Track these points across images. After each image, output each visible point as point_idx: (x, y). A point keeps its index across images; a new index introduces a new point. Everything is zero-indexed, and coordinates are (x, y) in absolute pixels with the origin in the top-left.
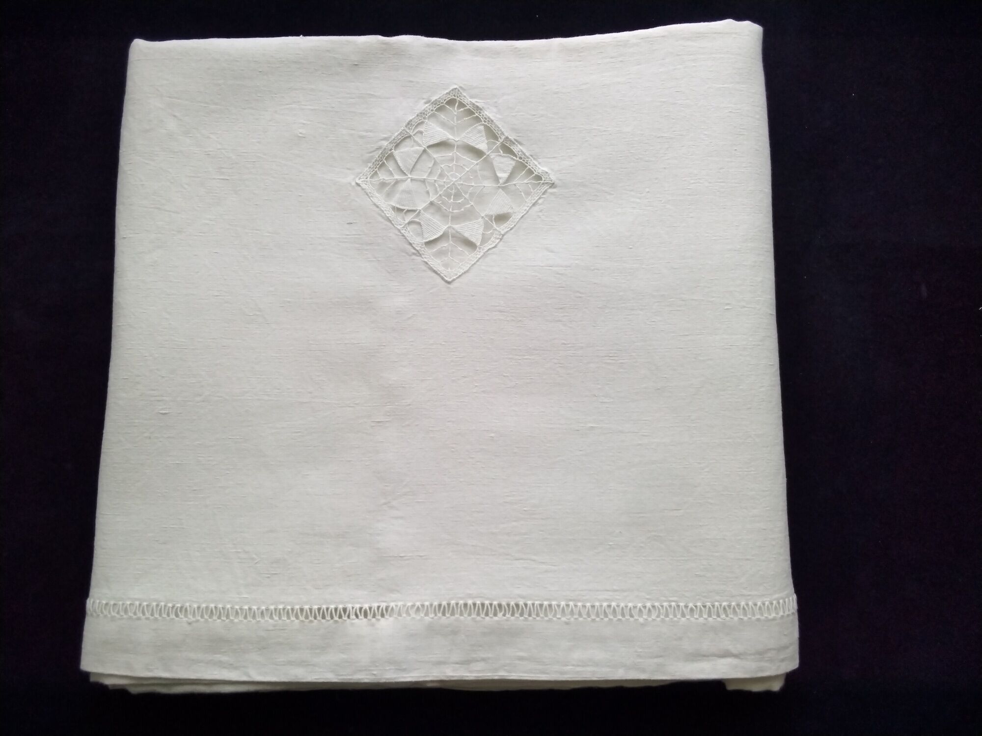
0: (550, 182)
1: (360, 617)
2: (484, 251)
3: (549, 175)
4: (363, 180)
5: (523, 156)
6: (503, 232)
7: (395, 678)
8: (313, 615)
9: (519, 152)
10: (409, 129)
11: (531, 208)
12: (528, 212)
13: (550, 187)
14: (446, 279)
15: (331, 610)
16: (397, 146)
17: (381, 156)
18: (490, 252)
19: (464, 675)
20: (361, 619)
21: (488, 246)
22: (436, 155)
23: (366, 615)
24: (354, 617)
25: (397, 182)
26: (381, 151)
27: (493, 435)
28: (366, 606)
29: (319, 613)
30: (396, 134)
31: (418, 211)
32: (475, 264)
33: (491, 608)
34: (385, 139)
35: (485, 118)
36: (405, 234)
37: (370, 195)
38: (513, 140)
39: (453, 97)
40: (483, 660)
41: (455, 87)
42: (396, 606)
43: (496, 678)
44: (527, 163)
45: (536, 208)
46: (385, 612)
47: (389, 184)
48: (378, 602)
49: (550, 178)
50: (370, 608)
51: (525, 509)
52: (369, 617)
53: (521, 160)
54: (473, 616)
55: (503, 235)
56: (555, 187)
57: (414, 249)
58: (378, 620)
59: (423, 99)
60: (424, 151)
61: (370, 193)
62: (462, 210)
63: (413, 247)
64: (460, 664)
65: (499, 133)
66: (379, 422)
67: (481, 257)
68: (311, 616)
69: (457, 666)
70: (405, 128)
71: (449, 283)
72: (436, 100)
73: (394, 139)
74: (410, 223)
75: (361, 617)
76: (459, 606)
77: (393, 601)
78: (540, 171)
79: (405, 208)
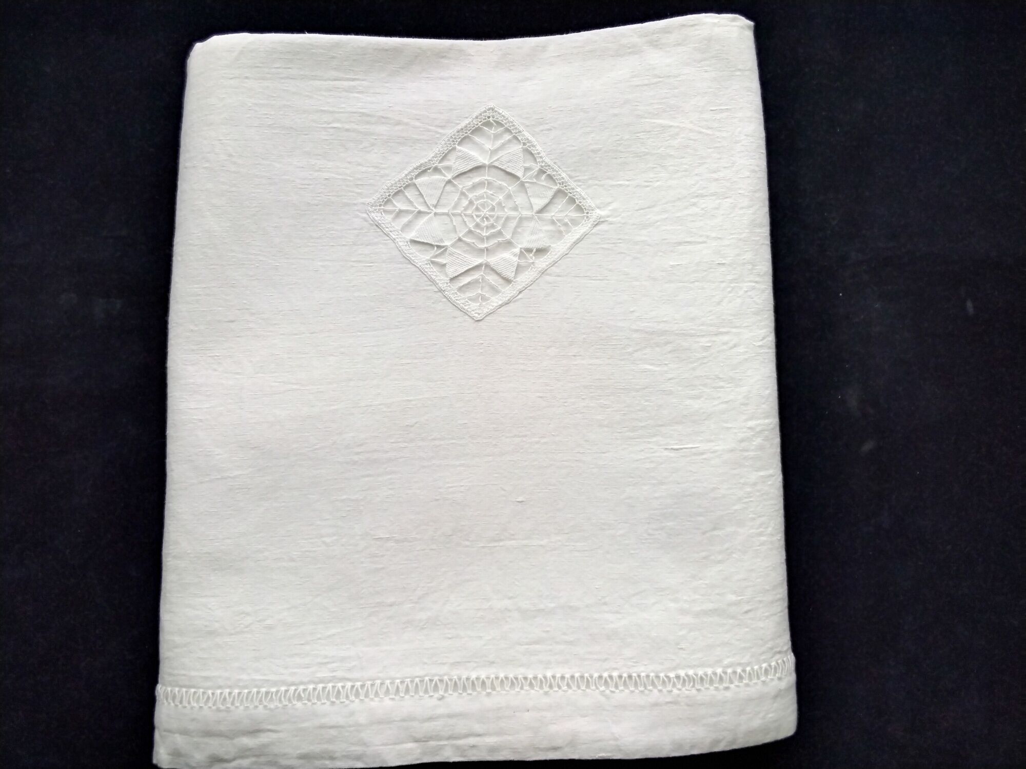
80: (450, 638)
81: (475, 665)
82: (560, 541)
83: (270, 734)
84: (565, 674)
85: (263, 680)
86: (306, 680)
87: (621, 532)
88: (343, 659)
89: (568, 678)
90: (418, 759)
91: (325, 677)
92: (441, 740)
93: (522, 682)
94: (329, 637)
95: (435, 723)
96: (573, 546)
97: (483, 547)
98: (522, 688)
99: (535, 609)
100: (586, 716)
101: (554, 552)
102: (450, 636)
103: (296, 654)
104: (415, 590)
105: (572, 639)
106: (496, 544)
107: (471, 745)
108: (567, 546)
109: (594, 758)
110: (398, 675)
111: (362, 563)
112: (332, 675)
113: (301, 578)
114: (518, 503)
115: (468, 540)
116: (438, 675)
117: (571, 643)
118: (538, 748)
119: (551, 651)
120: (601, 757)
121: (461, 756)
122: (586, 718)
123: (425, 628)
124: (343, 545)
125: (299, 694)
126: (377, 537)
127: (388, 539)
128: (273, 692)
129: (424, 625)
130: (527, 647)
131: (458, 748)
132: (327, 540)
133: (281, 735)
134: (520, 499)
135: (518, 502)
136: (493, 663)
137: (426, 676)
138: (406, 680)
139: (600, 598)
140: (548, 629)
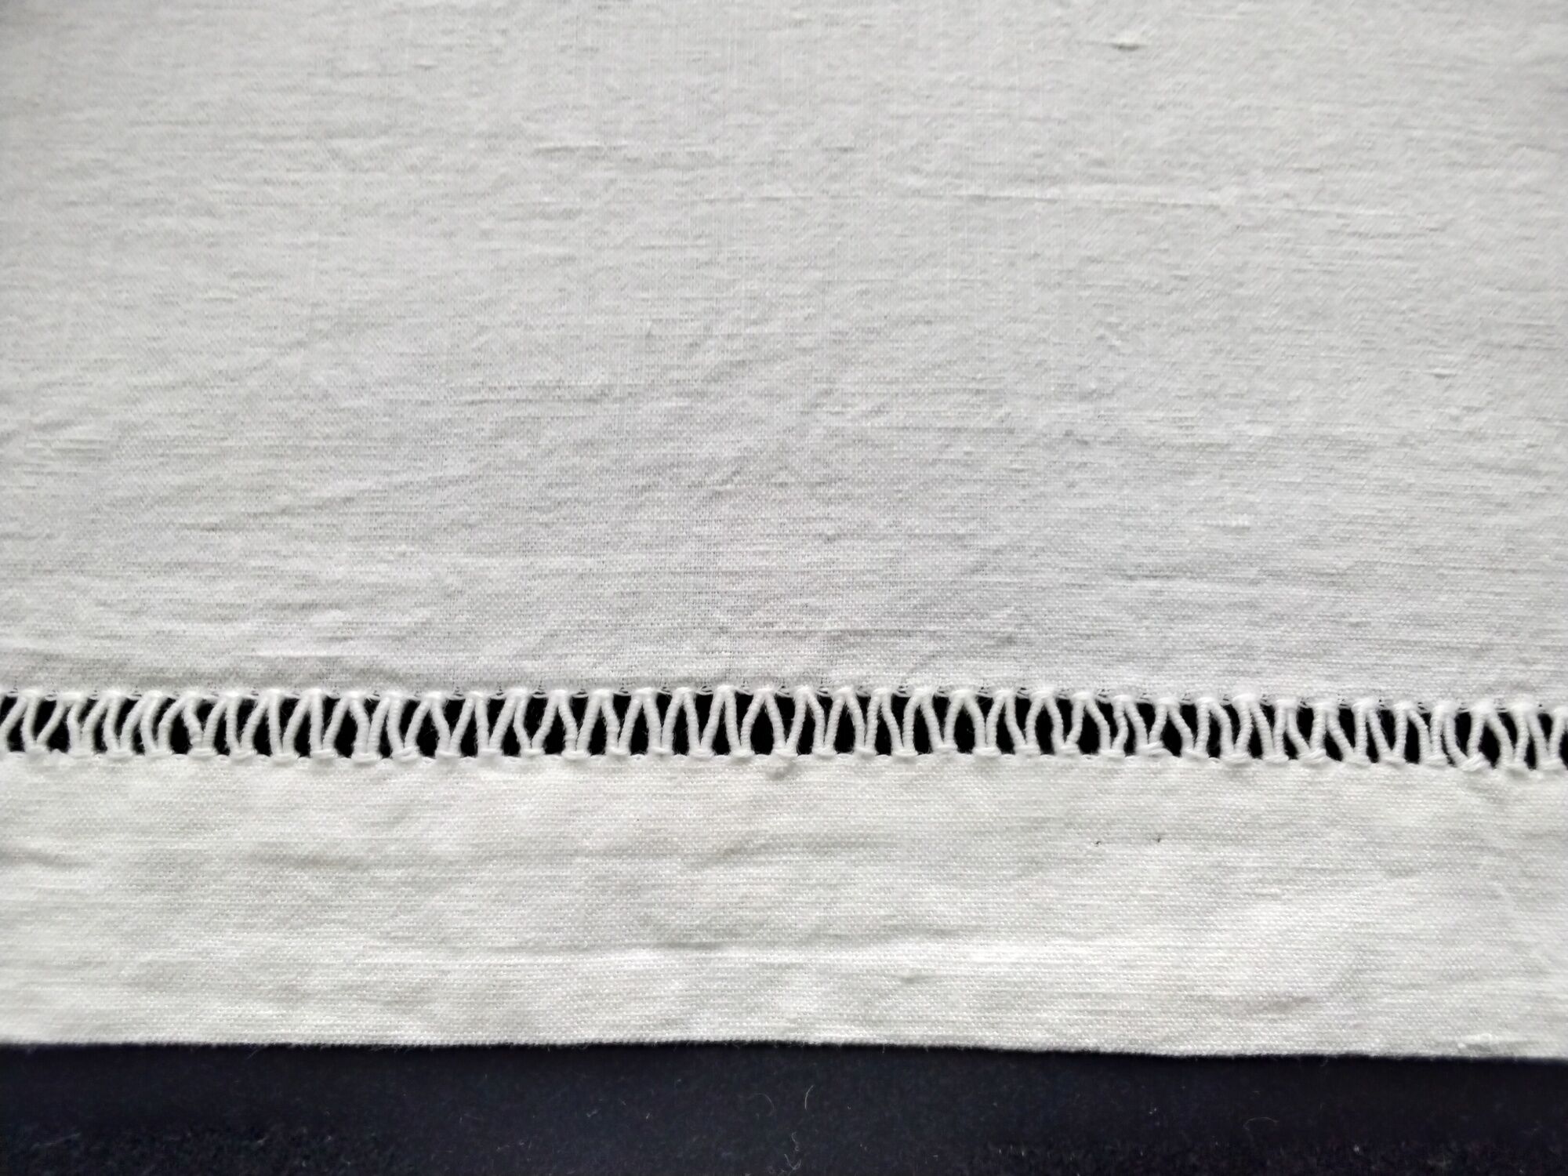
80: (829, 540)
81: (931, 647)
82: (1287, 196)
83: (34, 871)
84: (1312, 699)
85: (33, 654)
86: (207, 665)
87: (1524, 178)
88: (377, 597)
89: (1327, 715)
90: (668, 1023)
91: (291, 659)
92: (772, 944)
93: (1130, 726)
94: (322, 506)
95: (754, 871)
96: (1339, 216)
97: (980, 199)
98: (1130, 748)
99: (1190, 440)
100: (1409, 872)
101: (1266, 235)
102: (829, 529)
103: (181, 565)
104: (694, 345)
105: (1342, 565)
106: (1034, 192)
107: (906, 974)
108: (1315, 214)
109: (1452, 1052)
110: (601, 672)
111: (485, 235)
112: (323, 653)
113: (235, 276)
114: (1117, 53)
115: (916, 171)
116: (774, 679)
117: (1334, 579)
118: (1206, 999)
119: (1252, 605)
120: (1478, 1047)
121: (867, 1022)
122: (1409, 881)
123: (729, 493)
124: (413, 168)
125: (178, 725)
126: (550, 144)
127: (594, 155)
128: (74, 702)
129: (725, 482)
130: (1153, 584)
131: (848, 982)
132: (354, 147)
133: (80, 880)
134: (1126, 39)
135: (1121, 47)
136: (1010, 640)
137: (723, 679)
138: (640, 691)
139: (1455, 411)
140: (1243, 520)
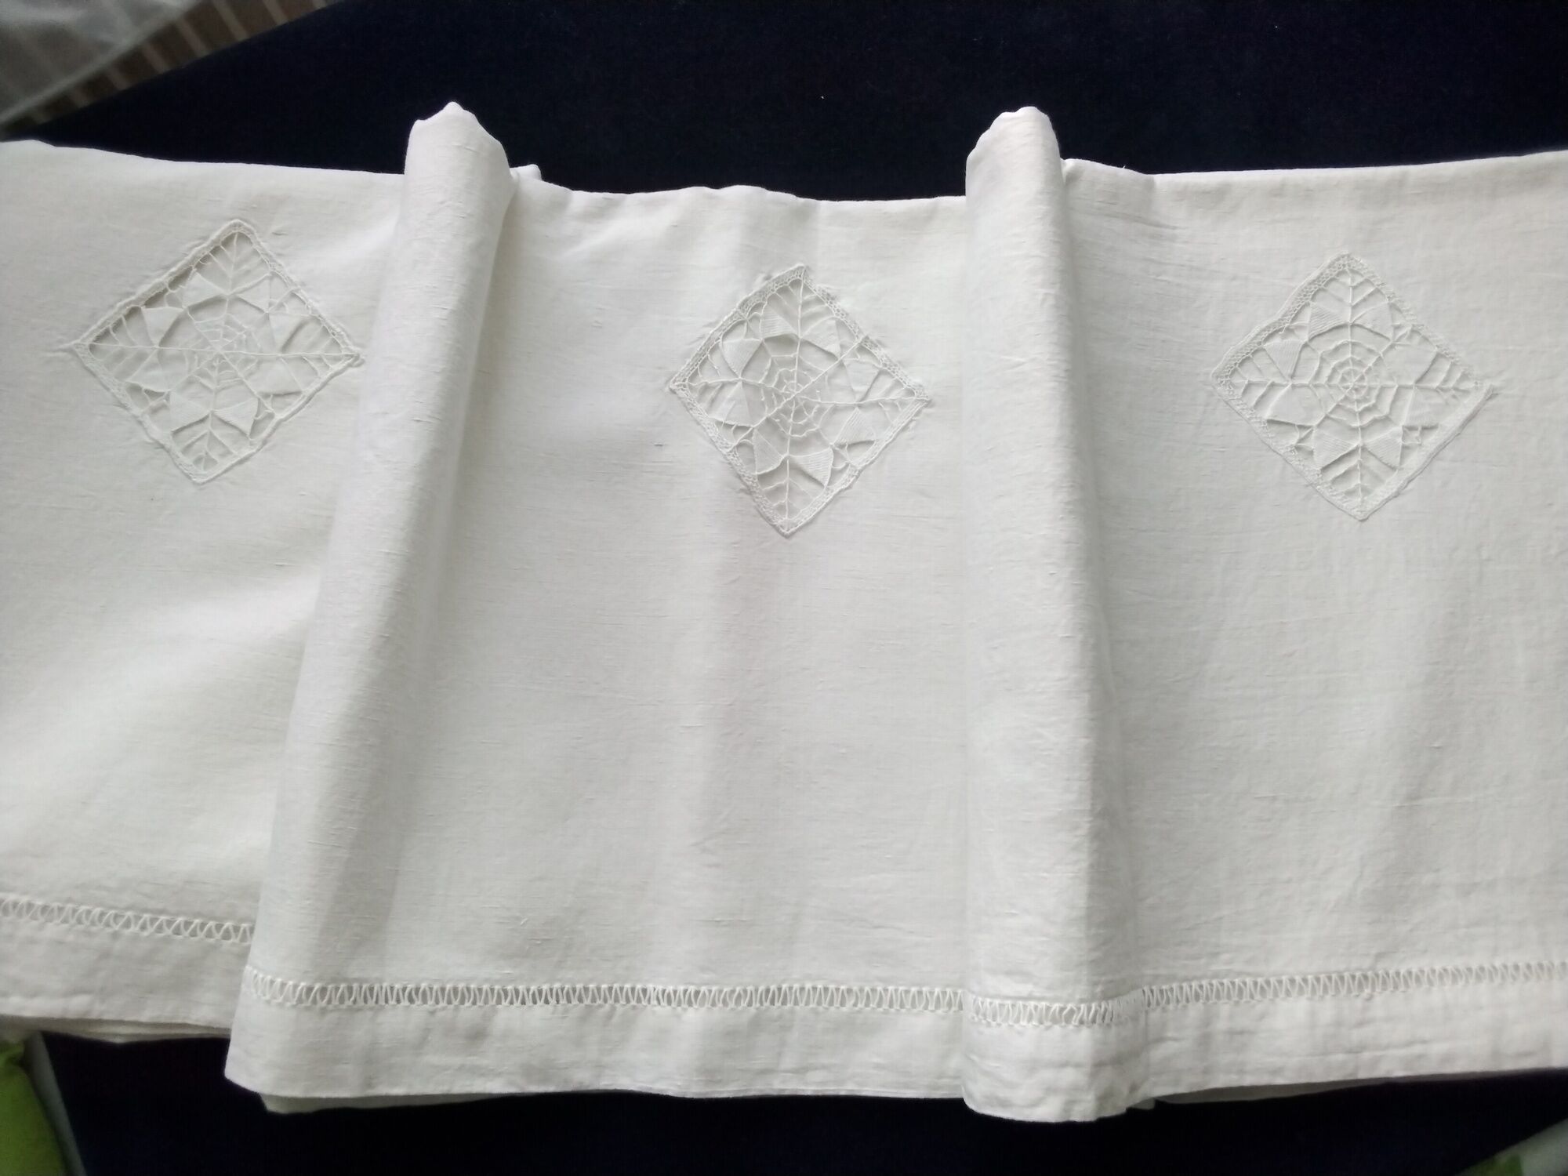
0: (925, 399)
1: (662, 1003)
2: (834, 493)
3: (923, 390)
4: (679, 383)
5: (888, 363)
6: (859, 468)
7: (707, 1093)
8: (602, 996)
9: (882, 357)
10: (743, 311)
11: (898, 434)
12: (894, 439)
13: (926, 406)
14: (783, 531)
15: (627, 991)
16: (726, 334)
17: (703, 348)
18: (842, 495)
19: (799, 1088)
20: (664, 1007)
21: (838, 486)
22: (774, 355)
23: (669, 1002)
24: (655, 1002)
25: (724, 385)
26: (704, 342)
27: (844, 751)
28: (670, 989)
29: (611, 995)
30: (726, 318)
31: (750, 429)
32: (821, 511)
33: (837, 995)
34: (710, 325)
35: (838, 311)
36: (732, 462)
37: (689, 407)
38: (875, 342)
39: (798, 277)
40: (824, 1067)
41: (802, 265)
42: (710, 991)
43: (843, 1093)
44: (894, 372)
45: (907, 434)
46: (693, 999)
47: (714, 387)
48: (686, 984)
49: (924, 394)
50: (675, 992)
51: (888, 856)
52: (674, 1005)
53: (886, 368)
54: (811, 1006)
55: (860, 472)
56: (932, 406)
57: (745, 484)
58: (685, 1010)
59: (762, 272)
60: (761, 345)
61: (689, 403)
62: (804, 435)
63: (742, 481)
64: (793, 1072)
65: (857, 330)
66: (689, 727)
67: (830, 502)
68: (600, 999)
69: (789, 1075)
70: (739, 310)
71: (787, 537)
72: (779, 277)
73: (722, 325)
74: (740, 445)
75: (664, 1003)
76: (793, 991)
77: (705, 984)
78: (912, 384)
79: (733, 423)
97: (1400, 807)
111: (1244, 827)
115: (1378, 799)
131: (1400, 1059)
133: (1184, 1044)
